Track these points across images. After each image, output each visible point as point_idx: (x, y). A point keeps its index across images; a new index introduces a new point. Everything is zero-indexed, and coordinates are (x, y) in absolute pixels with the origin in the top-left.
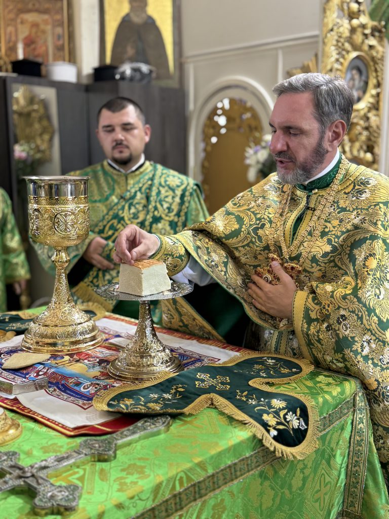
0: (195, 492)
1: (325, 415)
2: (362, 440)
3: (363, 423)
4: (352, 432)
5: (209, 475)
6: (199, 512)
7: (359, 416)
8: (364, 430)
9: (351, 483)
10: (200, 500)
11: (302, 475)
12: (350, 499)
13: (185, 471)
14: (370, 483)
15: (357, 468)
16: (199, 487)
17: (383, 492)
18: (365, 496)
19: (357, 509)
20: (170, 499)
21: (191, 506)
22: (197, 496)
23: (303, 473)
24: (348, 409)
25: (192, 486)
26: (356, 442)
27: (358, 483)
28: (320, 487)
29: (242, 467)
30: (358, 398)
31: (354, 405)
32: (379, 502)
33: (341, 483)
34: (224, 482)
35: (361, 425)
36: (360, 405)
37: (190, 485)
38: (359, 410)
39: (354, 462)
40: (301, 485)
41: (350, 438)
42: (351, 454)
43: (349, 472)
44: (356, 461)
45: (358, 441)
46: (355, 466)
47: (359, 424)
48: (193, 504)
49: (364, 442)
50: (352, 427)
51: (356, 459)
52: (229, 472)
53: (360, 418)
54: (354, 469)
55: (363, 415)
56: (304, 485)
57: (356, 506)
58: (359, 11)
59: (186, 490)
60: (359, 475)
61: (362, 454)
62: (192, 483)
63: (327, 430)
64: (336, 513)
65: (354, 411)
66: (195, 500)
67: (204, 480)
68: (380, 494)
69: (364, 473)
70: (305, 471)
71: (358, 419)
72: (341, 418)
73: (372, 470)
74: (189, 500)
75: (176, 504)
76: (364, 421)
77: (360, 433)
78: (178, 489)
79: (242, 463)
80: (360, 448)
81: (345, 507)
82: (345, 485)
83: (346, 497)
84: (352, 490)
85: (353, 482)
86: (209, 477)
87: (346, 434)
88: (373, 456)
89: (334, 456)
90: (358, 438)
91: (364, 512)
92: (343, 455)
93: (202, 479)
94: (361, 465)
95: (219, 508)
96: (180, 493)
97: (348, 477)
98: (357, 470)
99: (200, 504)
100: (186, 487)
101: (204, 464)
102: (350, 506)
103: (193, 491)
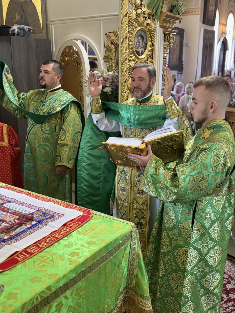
0: (45, 302)
1: (115, 245)
2: (135, 253)
3: (136, 245)
4: (130, 250)
5: (52, 292)
6: (48, 310)
7: (133, 241)
8: (136, 248)
9: (130, 274)
10: (48, 305)
11: (105, 277)
12: (130, 281)
13: (39, 293)
14: (139, 273)
15: (133, 266)
16: (47, 299)
17: (145, 278)
18: (137, 280)
19: (133, 286)
20: (31, 309)
21: (44, 309)
22: (46, 303)
23: (105, 276)
24: (128, 239)
25: (43, 300)
26: (132, 254)
27: (133, 273)
28: (114, 280)
29: (71, 283)
30: (133, 233)
31: (131, 237)
32: (144, 282)
33: (125, 274)
34: (61, 293)
35: (135, 246)
36: (134, 236)
37: (42, 299)
38: (134, 239)
39: (131, 263)
40: (104, 282)
41: (129, 253)
42: (130, 260)
43: (129, 269)
44: (132, 263)
45: (133, 253)
46: (132, 266)
47: (133, 245)
48: (45, 307)
49: (136, 254)
50: (130, 247)
51: (132, 262)
52: (64, 287)
53: (134, 243)
54: (131, 267)
55: (135, 241)
56: (106, 281)
57: (133, 284)
58: (141, 5)
59: (40, 302)
60: (134, 270)
61: (135, 259)
62: (44, 298)
63: (117, 253)
64: (123, 288)
65: (131, 239)
66: (45, 305)
67: (50, 295)
68: (144, 278)
69: (136, 269)
70: (106, 275)
71: (133, 243)
72: (124, 244)
73: (140, 267)
74: (42, 307)
75: (34, 310)
76: (136, 244)
77: (134, 249)
78: (35, 303)
79: (71, 281)
80: (134, 257)
81: (128, 285)
82: (127, 275)
83: (128, 280)
84: (131, 277)
85: (131, 273)
86: (52, 293)
87: (127, 251)
88: (140, 260)
89: (121, 263)
90: (133, 252)
91: (136, 287)
92: (125, 261)
93: (49, 295)
94: (135, 265)
95: (60, 306)
96: (37, 305)
97: (129, 271)
98: (133, 268)
99: (48, 307)
100: (40, 301)
101: (50, 287)
102: (130, 284)
103: (44, 302)
